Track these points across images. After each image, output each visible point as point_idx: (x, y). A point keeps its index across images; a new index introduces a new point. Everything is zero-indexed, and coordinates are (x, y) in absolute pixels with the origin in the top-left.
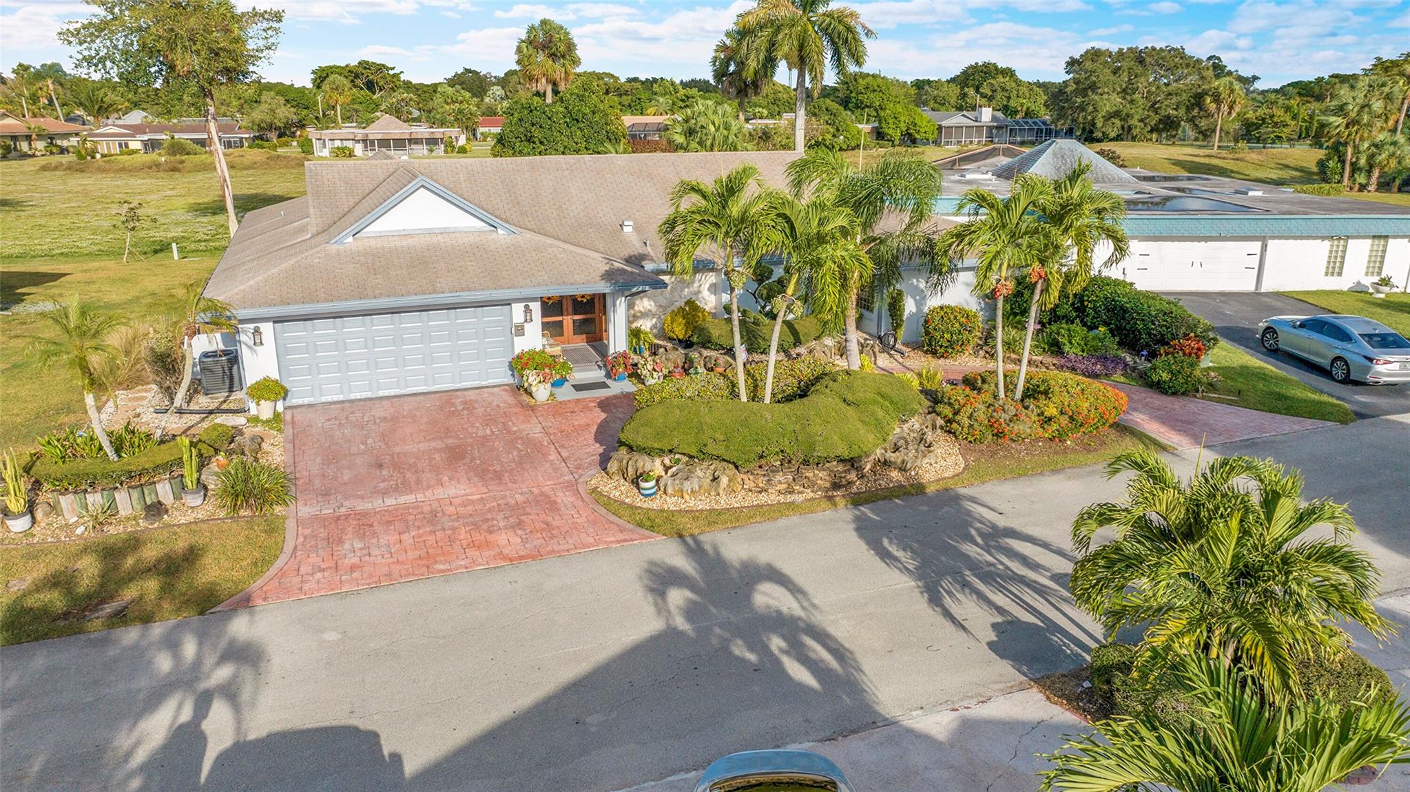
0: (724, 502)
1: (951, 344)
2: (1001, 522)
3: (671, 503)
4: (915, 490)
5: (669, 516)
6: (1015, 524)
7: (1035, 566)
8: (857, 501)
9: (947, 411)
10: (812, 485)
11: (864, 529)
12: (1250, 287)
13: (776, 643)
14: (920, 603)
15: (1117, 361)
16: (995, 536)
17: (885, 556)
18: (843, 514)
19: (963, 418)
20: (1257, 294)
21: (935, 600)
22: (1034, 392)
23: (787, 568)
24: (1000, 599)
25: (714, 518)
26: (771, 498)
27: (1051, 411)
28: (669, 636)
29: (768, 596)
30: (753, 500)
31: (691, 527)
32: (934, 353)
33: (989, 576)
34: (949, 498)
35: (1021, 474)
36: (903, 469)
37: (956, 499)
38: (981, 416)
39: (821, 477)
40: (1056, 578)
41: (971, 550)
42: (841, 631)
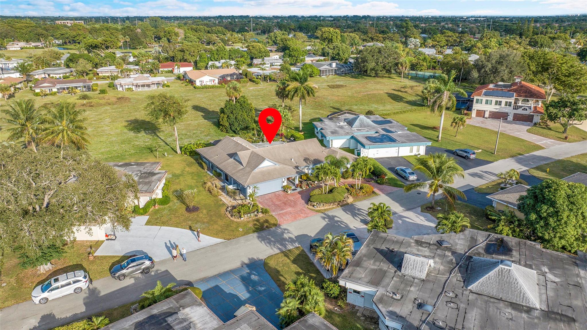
0: (325, 208)
1: (347, 177)
2: (359, 208)
3: (319, 209)
4: (348, 204)
5: (320, 210)
6: (361, 208)
7: (363, 213)
8: (341, 206)
9: (350, 192)
10: (335, 205)
11: (343, 210)
12: (397, 156)
13: (339, 223)
14: (352, 218)
15: (373, 179)
16: (359, 210)
17: (347, 213)
18: (340, 208)
19: (352, 193)
20: (398, 157)
21: (354, 218)
22: (361, 188)
23: (336, 215)
24: (360, 217)
25: (325, 210)
26: (331, 207)
27: (364, 191)
28: (328, 224)
29: (336, 219)
30: (329, 207)
31: (323, 212)
32: (344, 179)
33: (359, 214)
34: (352, 205)
35: (360, 201)
36: (346, 201)
37: (353, 205)
38: (355, 193)
39: (337, 204)
40: (366, 214)
41: (356, 212)
42: (345, 221)
